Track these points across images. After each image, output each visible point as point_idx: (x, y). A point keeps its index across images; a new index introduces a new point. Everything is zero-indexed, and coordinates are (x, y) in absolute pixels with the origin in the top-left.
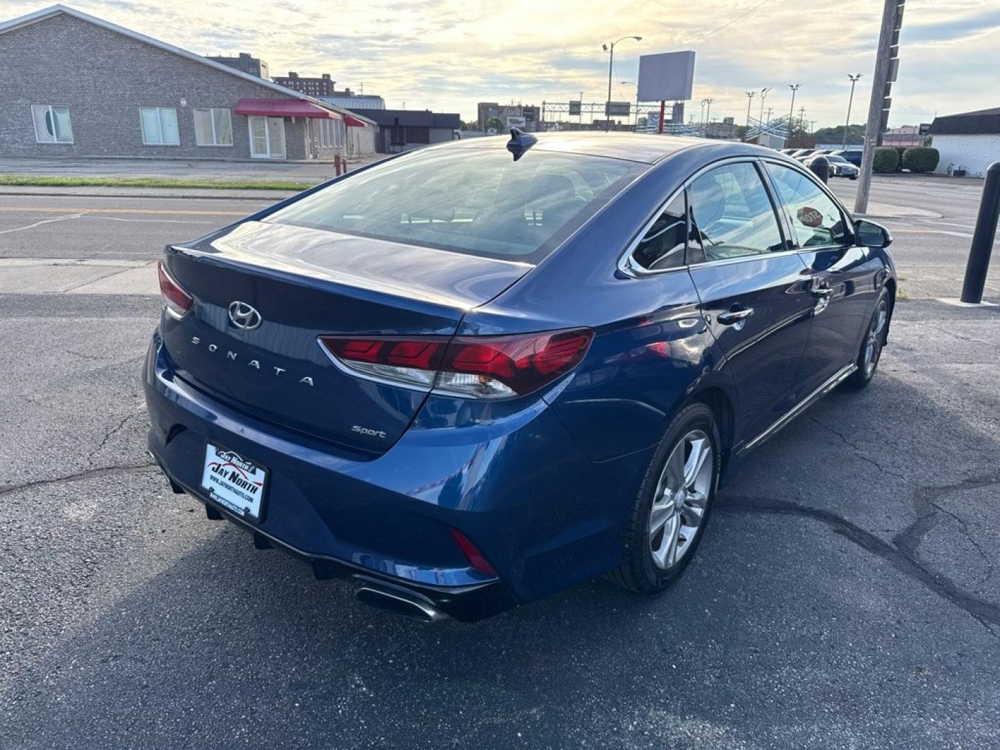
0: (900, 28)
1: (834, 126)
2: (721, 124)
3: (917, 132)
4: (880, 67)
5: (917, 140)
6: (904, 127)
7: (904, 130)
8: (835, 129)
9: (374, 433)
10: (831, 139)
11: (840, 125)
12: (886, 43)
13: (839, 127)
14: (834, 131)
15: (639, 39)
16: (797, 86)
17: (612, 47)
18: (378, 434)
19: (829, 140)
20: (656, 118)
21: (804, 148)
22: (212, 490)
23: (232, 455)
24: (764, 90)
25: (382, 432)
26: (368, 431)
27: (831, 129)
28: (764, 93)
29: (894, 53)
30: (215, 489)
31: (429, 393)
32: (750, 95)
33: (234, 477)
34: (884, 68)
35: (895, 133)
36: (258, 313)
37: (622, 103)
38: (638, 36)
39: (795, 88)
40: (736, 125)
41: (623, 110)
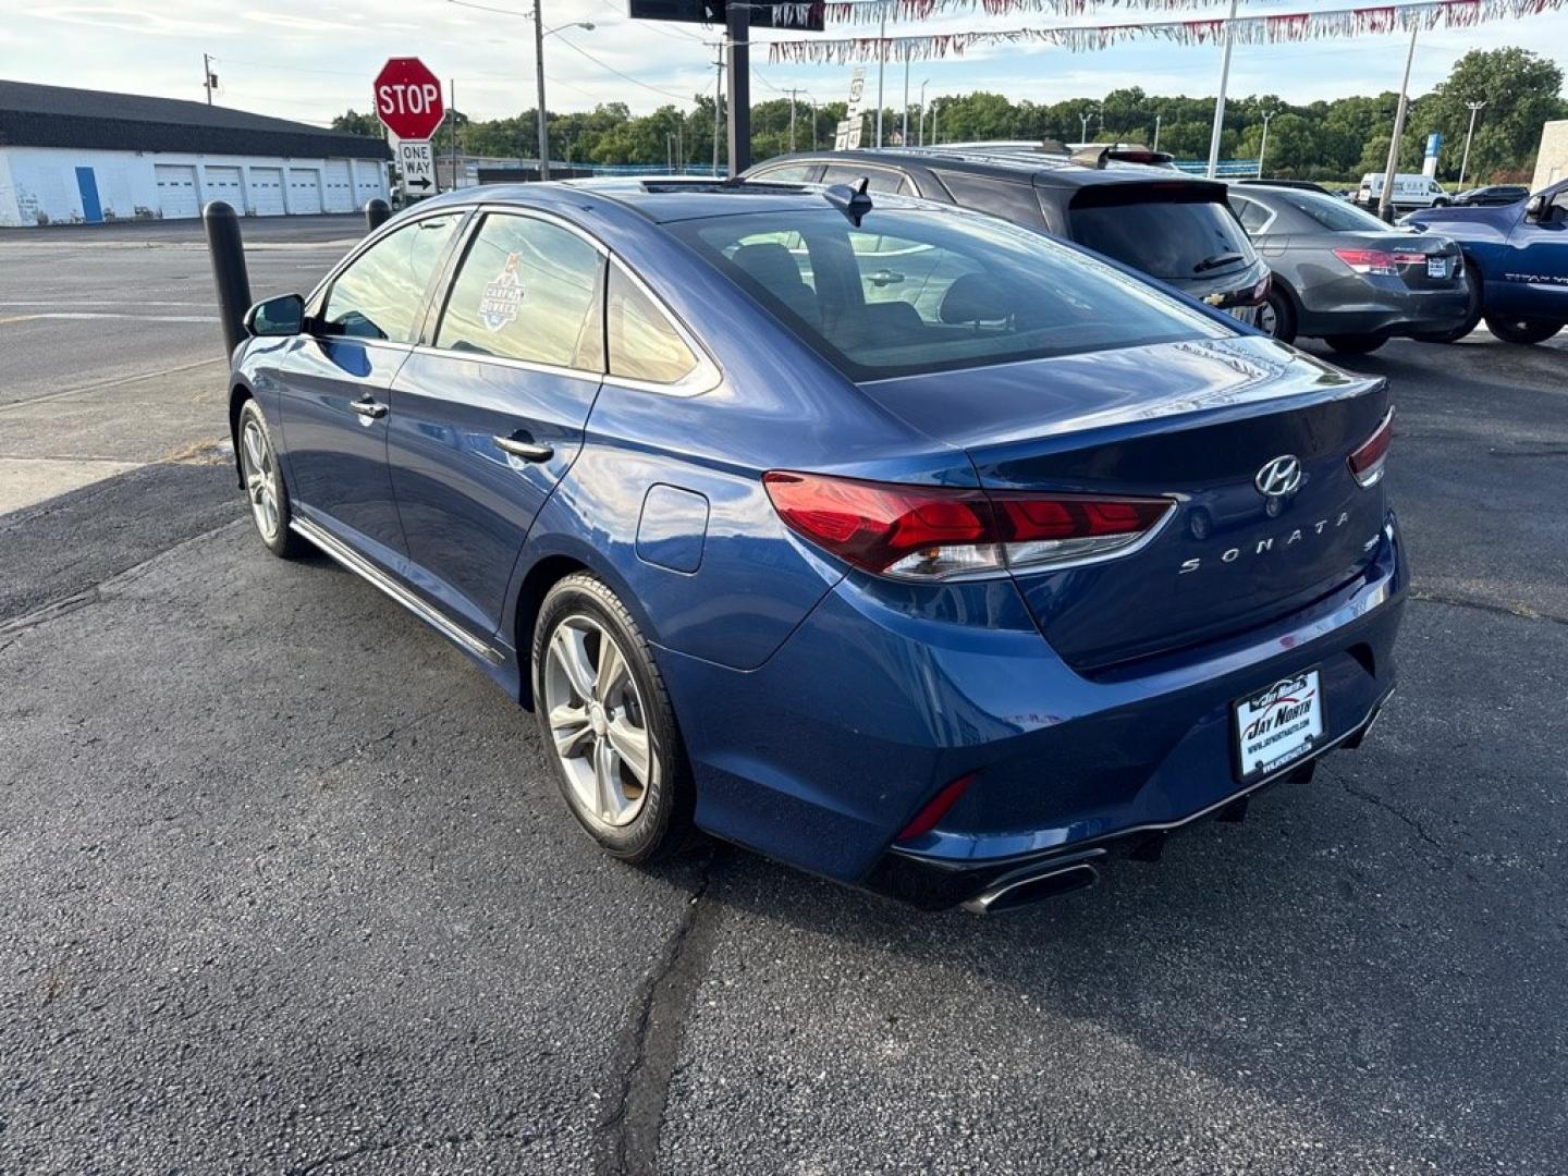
22: (1259, 765)
23: (1277, 690)
30: (1262, 759)
33: (1281, 717)
36: (1299, 462)
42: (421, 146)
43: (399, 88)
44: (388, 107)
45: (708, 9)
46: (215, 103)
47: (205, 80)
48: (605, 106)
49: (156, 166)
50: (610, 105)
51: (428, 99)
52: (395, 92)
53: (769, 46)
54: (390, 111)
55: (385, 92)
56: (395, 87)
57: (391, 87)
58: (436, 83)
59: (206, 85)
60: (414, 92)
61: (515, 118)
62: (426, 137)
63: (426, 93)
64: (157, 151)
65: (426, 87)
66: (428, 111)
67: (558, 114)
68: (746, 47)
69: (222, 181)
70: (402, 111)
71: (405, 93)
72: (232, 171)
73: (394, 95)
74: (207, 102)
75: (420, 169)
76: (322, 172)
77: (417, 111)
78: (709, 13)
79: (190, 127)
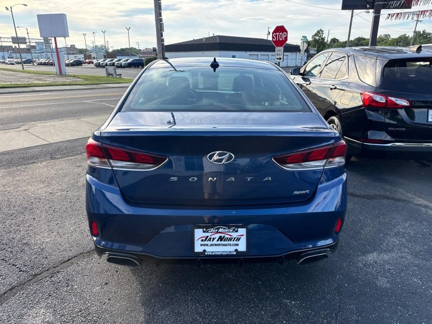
0: (161, 10)
1: (119, 48)
2: (69, 48)
3: (152, 51)
4: (157, 26)
5: (153, 54)
6: (146, 49)
7: (146, 50)
8: (120, 50)
9: (304, 192)
10: (121, 54)
11: (122, 48)
12: (158, 16)
13: (121, 49)
14: (120, 51)
15: (25, 5)
16: (105, 31)
17: (11, 8)
18: (306, 192)
19: (120, 55)
20: (41, 45)
21: (110, 58)
22: (205, 251)
23: (218, 229)
24: (94, 33)
25: (308, 191)
26: (301, 192)
27: (119, 50)
28: (94, 34)
29: (161, 20)
30: (206, 250)
31: (324, 169)
32: (85, 35)
33: (221, 239)
34: (159, 26)
35: (144, 51)
36: (232, 154)
37: (22, 37)
38: (25, 4)
39: (104, 32)
40: (77, 48)
41: (22, 41)
42: (280, 49)
43: (278, 34)
44: (274, 39)
45: (368, 5)
46: (268, 39)
47: (267, 33)
48: (382, 35)
49: (250, 55)
50: (385, 35)
51: (284, 36)
52: (277, 35)
53: (387, 15)
54: (274, 40)
55: (275, 35)
56: (277, 34)
57: (276, 33)
58: (287, 32)
59: (267, 34)
60: (281, 34)
61: (353, 40)
62: (282, 46)
63: (284, 35)
64: (250, 51)
65: (284, 33)
66: (284, 39)
67: (366, 38)
68: (379, 16)
69: (264, 58)
70: (278, 40)
71: (279, 35)
72: (266, 56)
73: (276, 36)
74: (267, 39)
75: (280, 55)
76: (289, 56)
77: (281, 40)
78: (368, 6)
79: (259, 45)
